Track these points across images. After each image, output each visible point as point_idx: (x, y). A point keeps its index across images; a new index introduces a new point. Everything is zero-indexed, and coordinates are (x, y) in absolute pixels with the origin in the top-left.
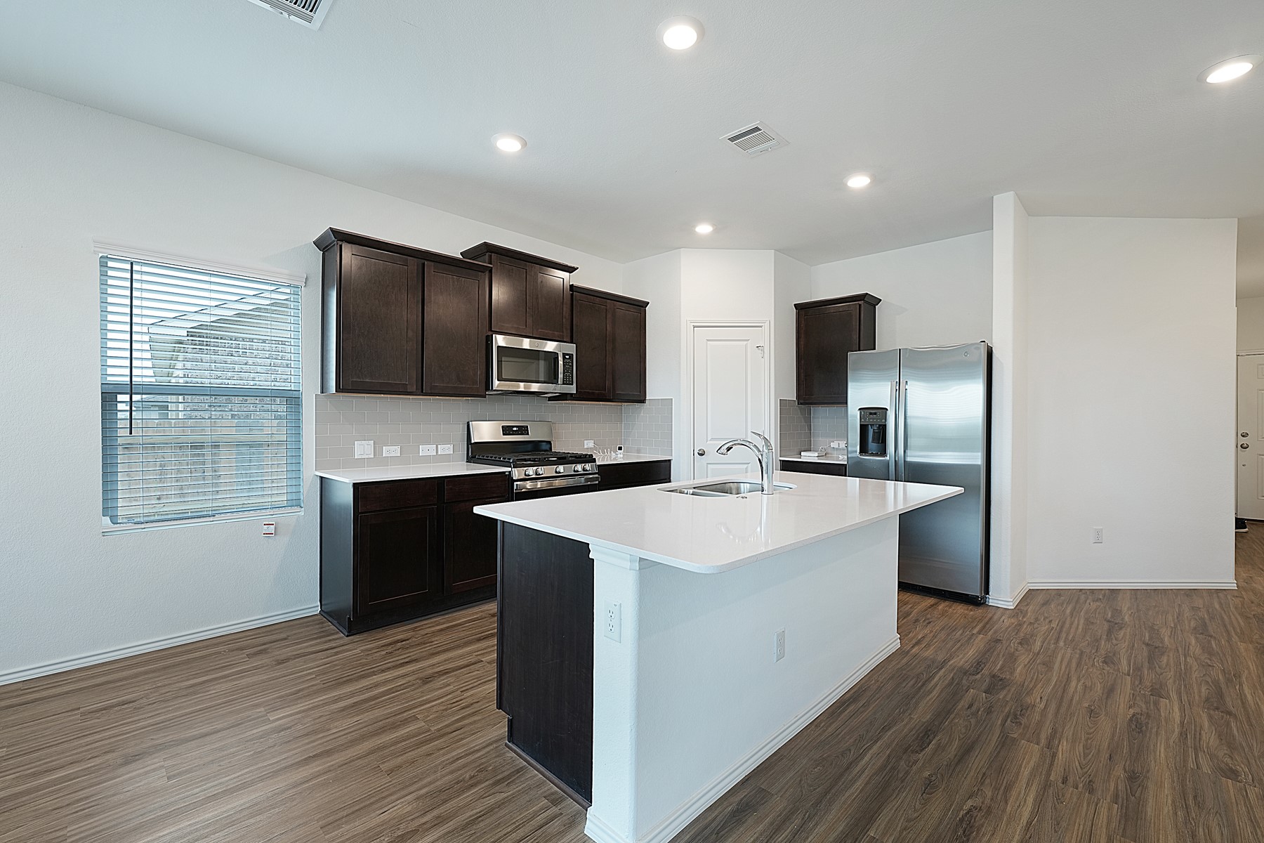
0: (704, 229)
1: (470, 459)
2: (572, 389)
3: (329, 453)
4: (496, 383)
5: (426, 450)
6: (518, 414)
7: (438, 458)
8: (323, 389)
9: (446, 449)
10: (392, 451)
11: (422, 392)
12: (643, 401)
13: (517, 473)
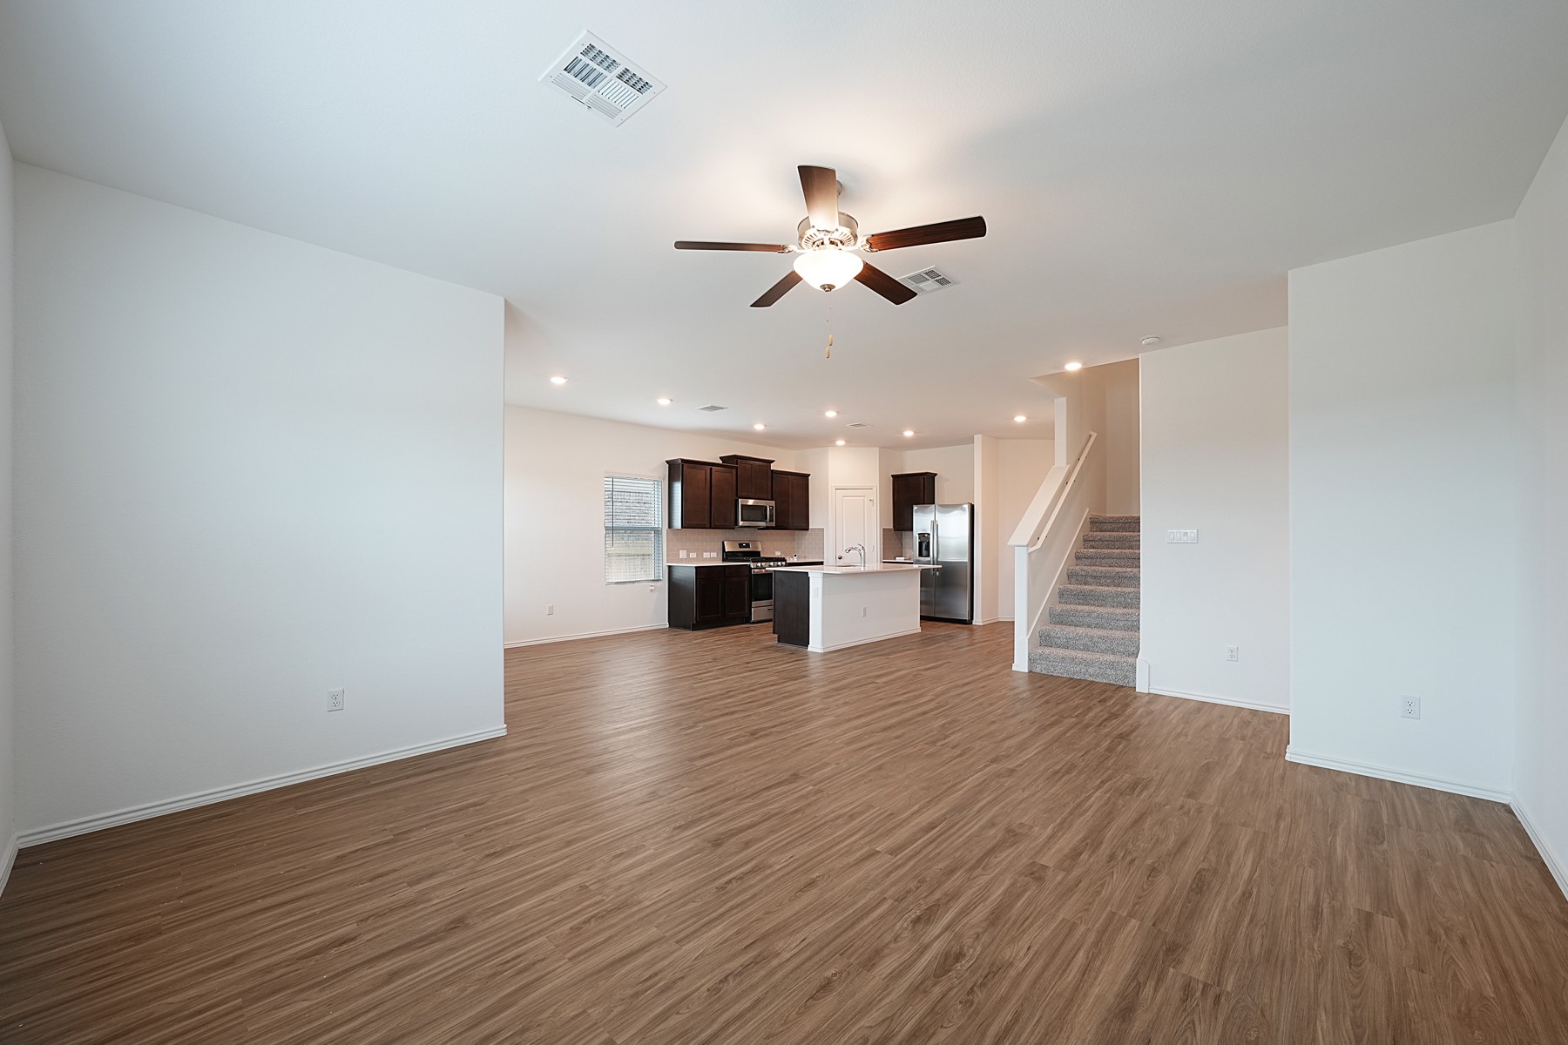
0: (841, 443)
1: (724, 560)
2: (773, 524)
3: (672, 554)
4: (741, 523)
5: (706, 555)
6: (744, 537)
7: (711, 559)
8: (670, 525)
9: (714, 555)
10: (693, 555)
11: (711, 528)
12: (808, 529)
13: (752, 565)
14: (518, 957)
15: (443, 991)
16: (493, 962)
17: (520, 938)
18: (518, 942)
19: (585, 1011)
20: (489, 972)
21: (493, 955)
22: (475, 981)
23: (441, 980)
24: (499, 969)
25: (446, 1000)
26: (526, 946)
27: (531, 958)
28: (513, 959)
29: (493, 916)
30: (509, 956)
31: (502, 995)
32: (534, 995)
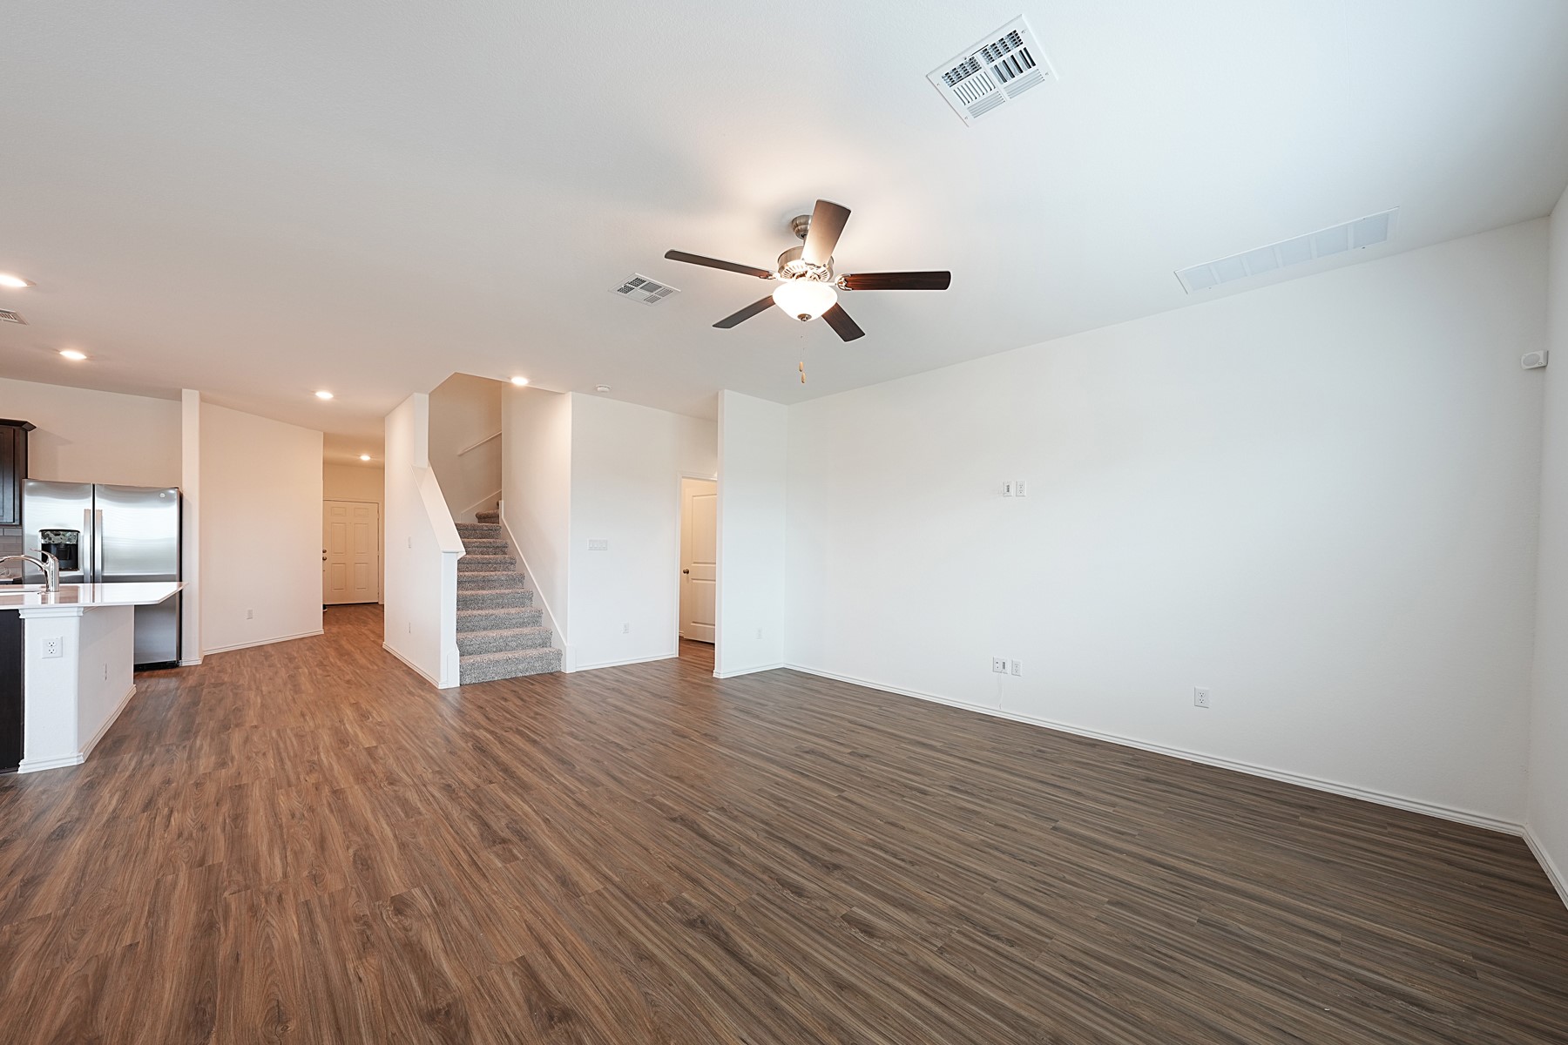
14: (1070, 975)
15: (1149, 1020)
16: (1090, 993)
17: (1047, 983)
18: (1053, 982)
19: (1096, 919)
20: (1103, 991)
21: (1081, 996)
22: (1119, 997)
23: (1138, 1027)
24: (1094, 985)
25: (1155, 1012)
26: (1053, 973)
27: (1065, 966)
28: (1076, 978)
29: (1024, 1019)
30: (1074, 983)
31: (1119, 972)
32: (1103, 951)
